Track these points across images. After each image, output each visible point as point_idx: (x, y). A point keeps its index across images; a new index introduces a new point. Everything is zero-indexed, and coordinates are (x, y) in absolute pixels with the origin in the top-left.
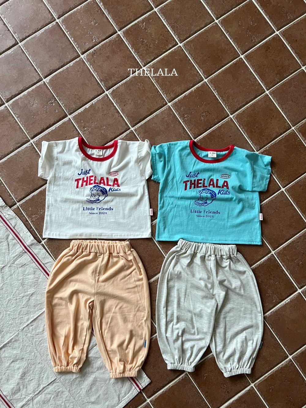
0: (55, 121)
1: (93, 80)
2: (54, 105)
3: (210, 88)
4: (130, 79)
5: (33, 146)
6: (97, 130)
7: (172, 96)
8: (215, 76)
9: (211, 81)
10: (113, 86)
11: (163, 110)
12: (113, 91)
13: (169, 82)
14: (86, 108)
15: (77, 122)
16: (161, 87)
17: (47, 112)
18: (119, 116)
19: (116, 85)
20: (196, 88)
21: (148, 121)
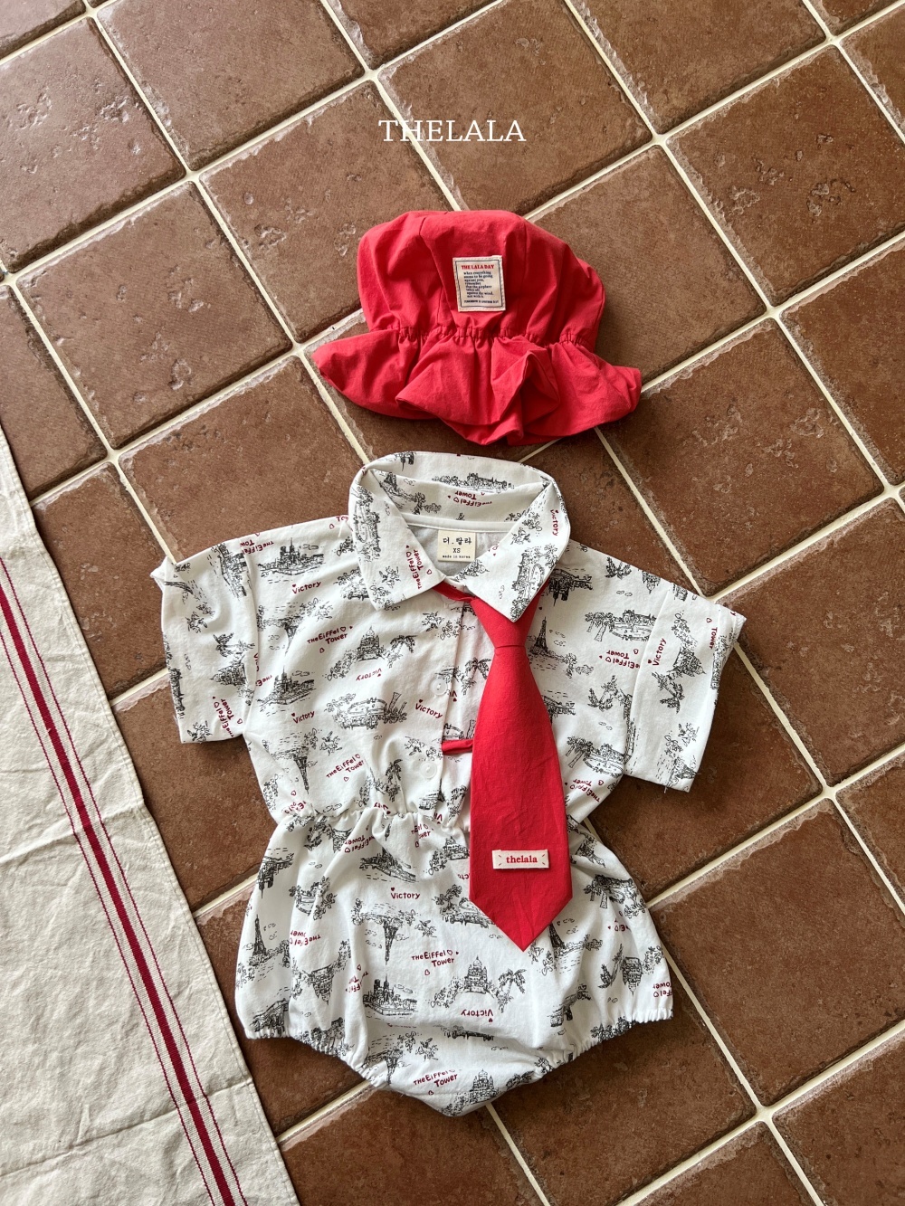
0: (124, 195)
1: (312, 16)
2: (126, 118)
3: (855, 74)
4: (483, 19)
5: (17, 301)
6: (316, 241)
7: (675, 102)
8: (879, 25)
9: (863, 45)
10: (404, 45)
11: (633, 163)
12: (404, 68)
13: (664, 38)
14: (272, 142)
15: (227, 203)
16: (625, 62)
17: (90, 152)
18: (423, 185)
19: (417, 44)
20: (789, 73)
21: (559, 211)
